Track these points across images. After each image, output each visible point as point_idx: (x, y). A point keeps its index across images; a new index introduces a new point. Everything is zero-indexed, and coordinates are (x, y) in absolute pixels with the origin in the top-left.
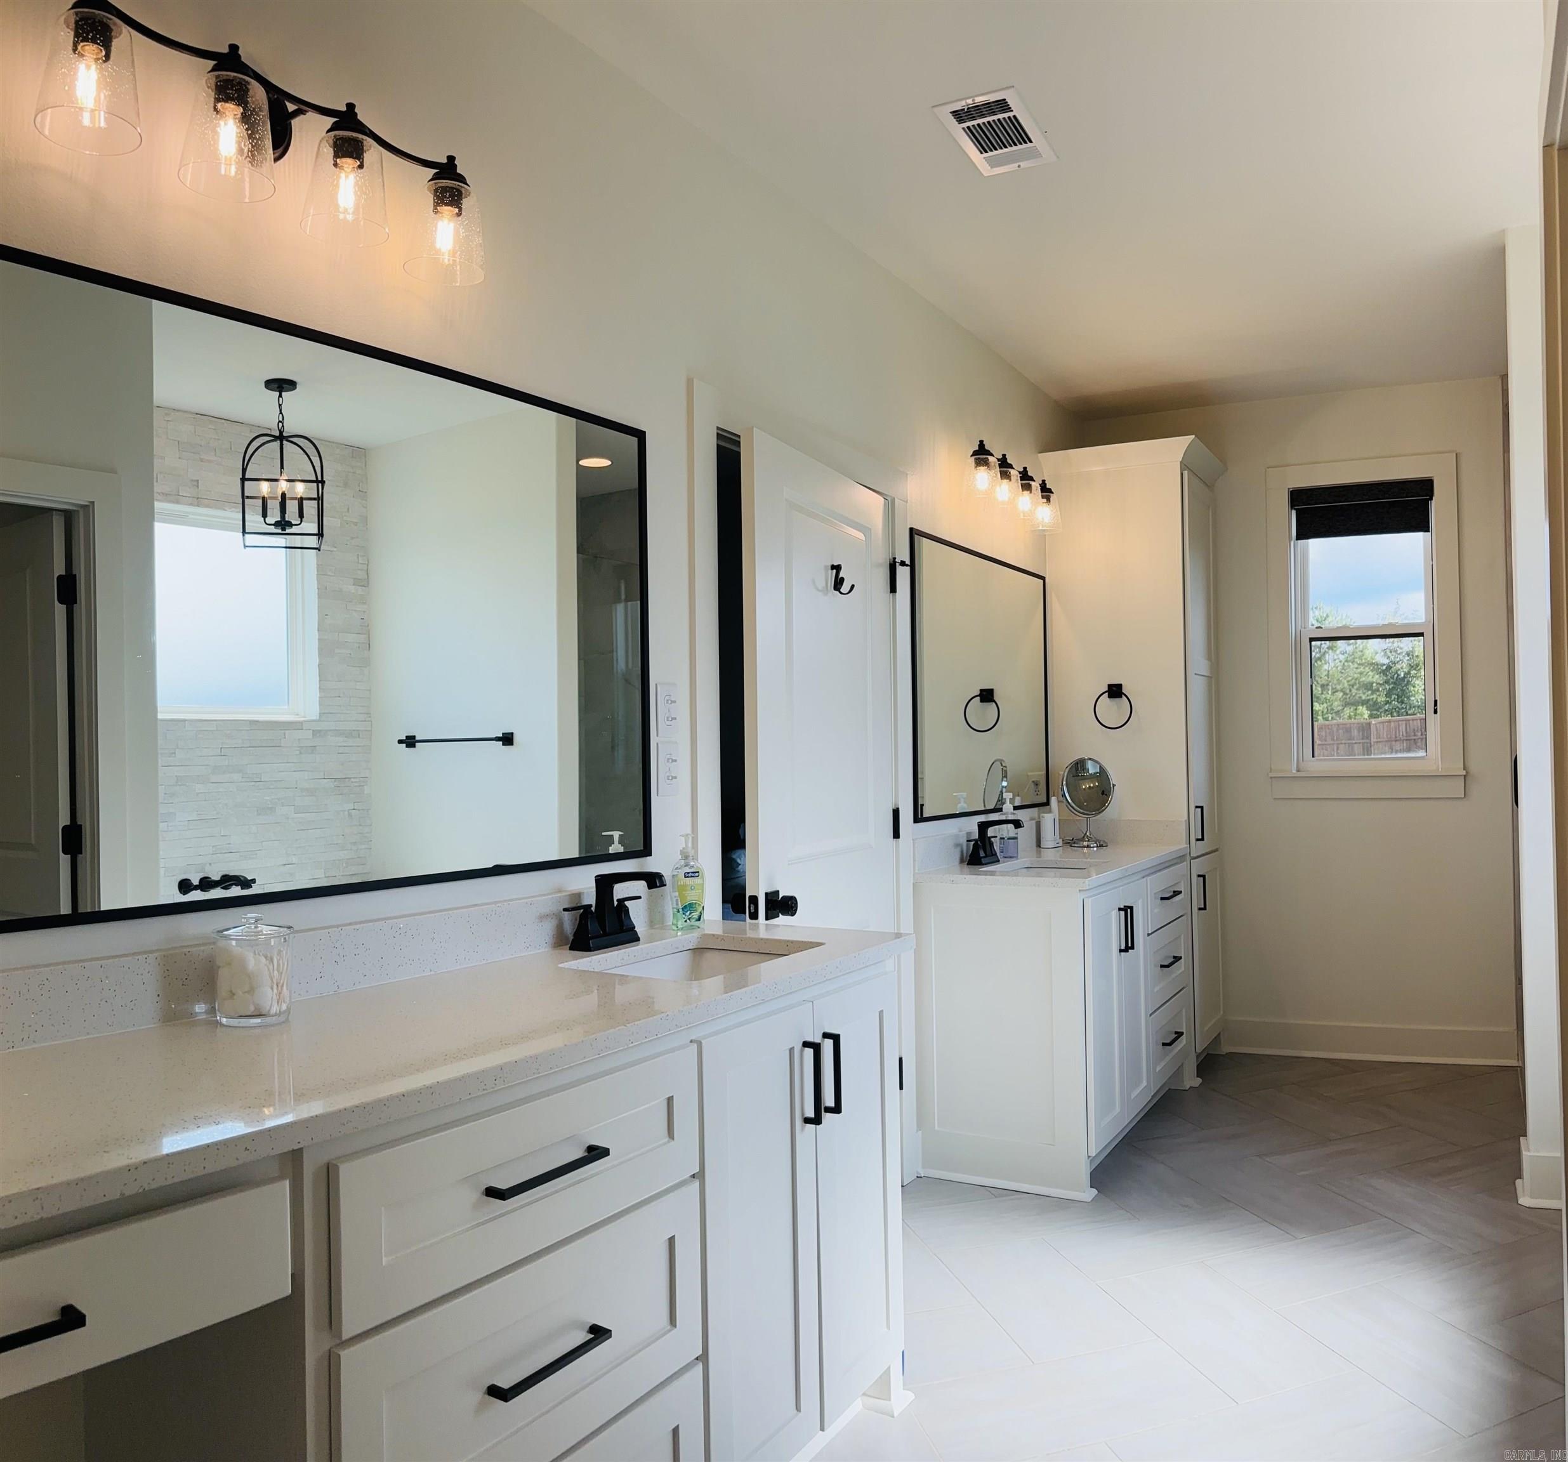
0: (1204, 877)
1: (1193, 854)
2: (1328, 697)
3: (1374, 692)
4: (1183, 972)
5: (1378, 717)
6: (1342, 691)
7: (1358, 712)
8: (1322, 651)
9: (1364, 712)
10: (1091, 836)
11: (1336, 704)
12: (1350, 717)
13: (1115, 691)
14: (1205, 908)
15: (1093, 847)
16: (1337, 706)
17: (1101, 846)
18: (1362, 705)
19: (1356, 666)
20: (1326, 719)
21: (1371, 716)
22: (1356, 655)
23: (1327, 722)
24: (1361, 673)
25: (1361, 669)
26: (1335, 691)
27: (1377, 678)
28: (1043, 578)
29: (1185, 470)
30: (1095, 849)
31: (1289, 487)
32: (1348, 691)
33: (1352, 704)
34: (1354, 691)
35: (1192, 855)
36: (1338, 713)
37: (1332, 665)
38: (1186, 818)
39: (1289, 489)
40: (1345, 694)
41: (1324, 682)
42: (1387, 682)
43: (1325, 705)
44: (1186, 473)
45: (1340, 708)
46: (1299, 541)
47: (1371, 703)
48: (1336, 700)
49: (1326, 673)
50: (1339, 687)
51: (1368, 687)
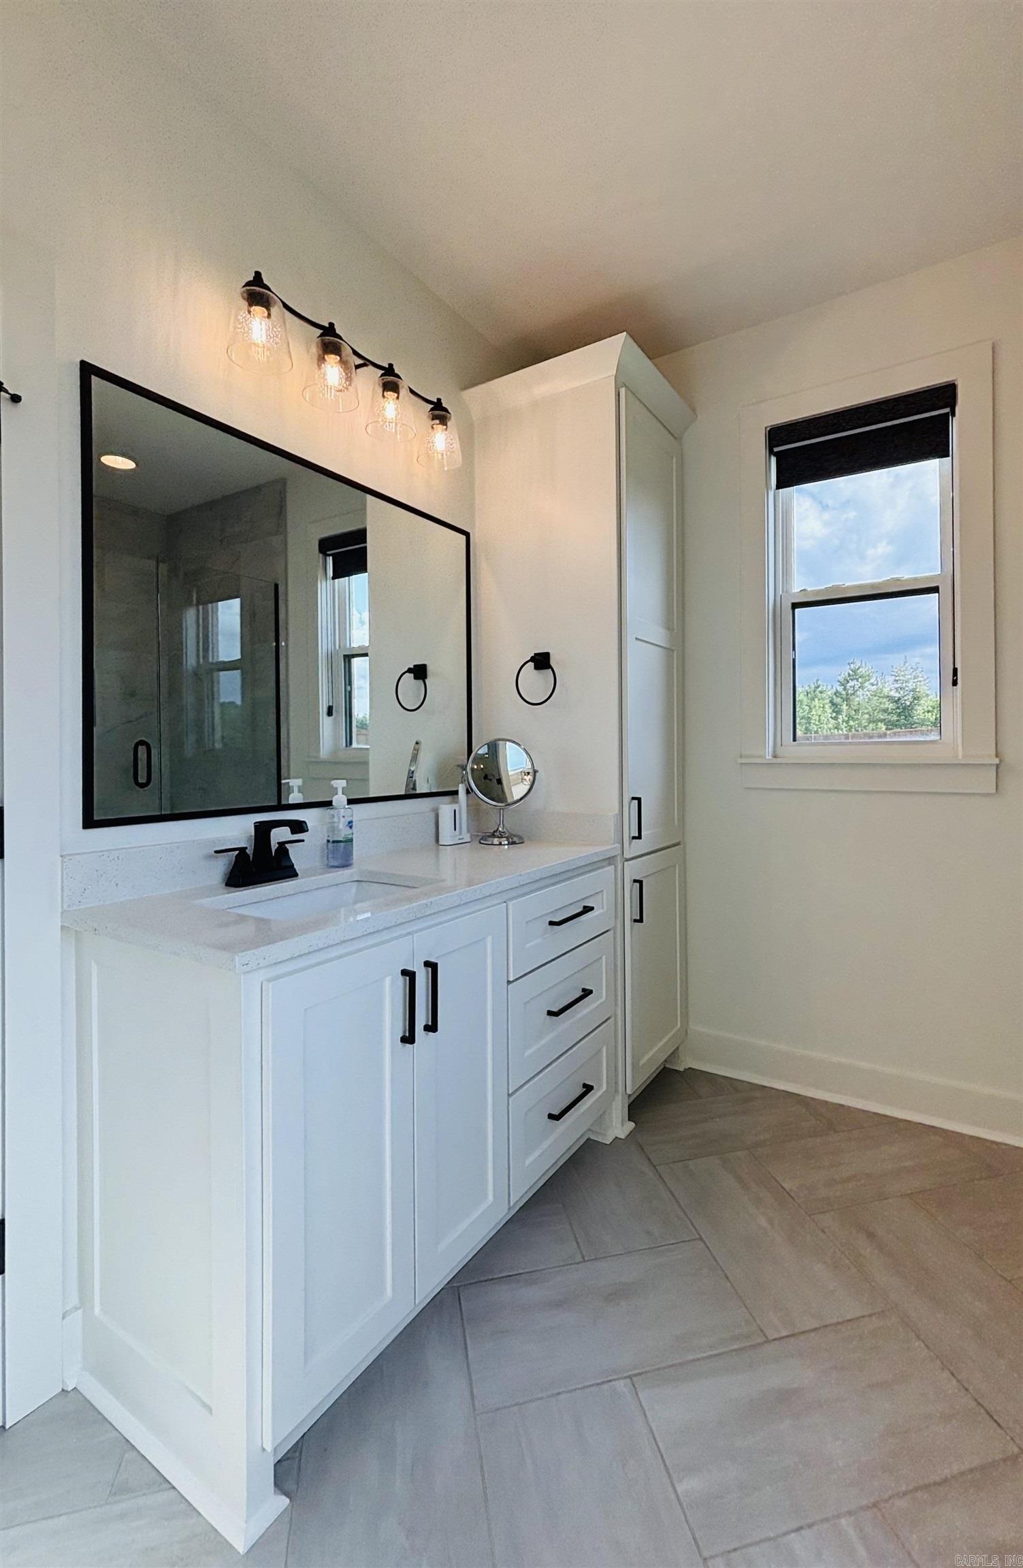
0: (641, 882)
1: (627, 856)
2: (859, 717)
3: (889, 714)
4: (604, 1002)
5: (891, 729)
6: (867, 713)
7: (878, 726)
8: (855, 689)
9: (882, 727)
10: (505, 830)
11: (864, 721)
12: (873, 730)
13: (541, 661)
14: (641, 920)
15: (504, 845)
16: (864, 723)
17: (514, 843)
18: (881, 722)
19: (877, 698)
20: (858, 731)
21: (887, 729)
22: (878, 691)
23: (857, 733)
24: (881, 703)
25: (881, 700)
26: (863, 714)
27: (891, 706)
28: (467, 535)
29: (623, 387)
30: (506, 847)
31: (766, 425)
32: (872, 714)
33: (874, 722)
34: (876, 714)
35: (625, 856)
36: (865, 727)
37: (862, 698)
38: (616, 810)
39: (766, 428)
40: (870, 715)
41: (856, 708)
42: (898, 708)
43: (857, 722)
44: (623, 391)
45: (866, 724)
46: (780, 490)
47: (887, 720)
48: (864, 719)
49: (857, 703)
50: (866, 711)
51: (885, 711)
